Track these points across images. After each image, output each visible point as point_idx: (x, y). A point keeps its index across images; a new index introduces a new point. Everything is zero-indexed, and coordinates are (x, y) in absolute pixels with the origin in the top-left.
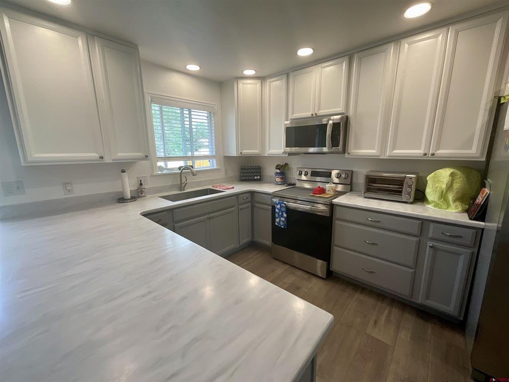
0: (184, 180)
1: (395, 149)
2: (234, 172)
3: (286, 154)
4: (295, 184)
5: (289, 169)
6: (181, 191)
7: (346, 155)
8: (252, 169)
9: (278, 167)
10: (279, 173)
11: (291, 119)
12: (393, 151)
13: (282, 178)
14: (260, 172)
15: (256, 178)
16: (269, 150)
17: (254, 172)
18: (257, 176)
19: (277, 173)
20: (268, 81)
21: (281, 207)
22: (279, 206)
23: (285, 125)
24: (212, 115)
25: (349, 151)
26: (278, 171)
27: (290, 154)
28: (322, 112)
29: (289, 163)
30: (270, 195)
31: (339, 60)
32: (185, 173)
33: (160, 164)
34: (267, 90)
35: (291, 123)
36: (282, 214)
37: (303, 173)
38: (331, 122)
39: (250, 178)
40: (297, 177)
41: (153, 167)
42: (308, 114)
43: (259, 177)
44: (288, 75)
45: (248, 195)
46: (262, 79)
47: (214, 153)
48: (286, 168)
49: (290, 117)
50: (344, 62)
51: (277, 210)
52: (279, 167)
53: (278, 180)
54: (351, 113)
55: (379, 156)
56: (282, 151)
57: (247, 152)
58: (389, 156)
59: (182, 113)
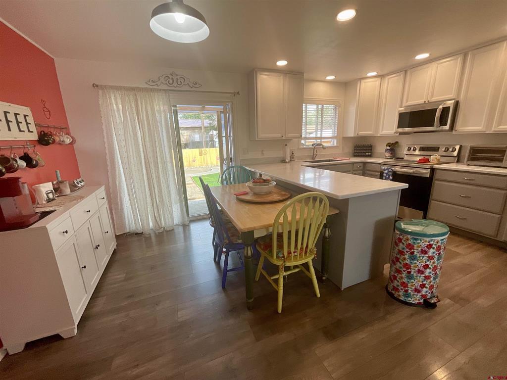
0: (315, 152)
1: (500, 125)
2: (349, 149)
3: (397, 133)
4: (403, 158)
5: (399, 146)
6: (313, 159)
7: (454, 132)
8: (364, 147)
9: (388, 145)
10: (389, 150)
11: (405, 106)
12: (498, 127)
13: (391, 154)
14: (371, 150)
15: (367, 154)
16: (382, 131)
17: (366, 150)
18: (368, 153)
19: (387, 150)
20: (387, 78)
21: (388, 171)
22: (386, 172)
23: (399, 111)
24: (338, 108)
25: (456, 129)
26: (388, 148)
27: (401, 134)
28: (434, 99)
29: (399, 142)
30: (380, 164)
31: (455, 57)
32: (317, 148)
33: (303, 142)
34: (385, 86)
35: (405, 109)
36: (389, 177)
37: (412, 149)
38: (441, 107)
39: (362, 154)
40: (406, 152)
41: (299, 143)
42: (421, 101)
43: (370, 154)
44: (406, 72)
45: (361, 165)
46: (381, 77)
47: (336, 135)
48: (396, 145)
49: (404, 105)
50: (459, 59)
51: (384, 174)
52: (390, 144)
53: (388, 155)
54: (461, 99)
55: (485, 132)
56: (394, 131)
57: (363, 133)
58: (494, 131)
59: (318, 108)
